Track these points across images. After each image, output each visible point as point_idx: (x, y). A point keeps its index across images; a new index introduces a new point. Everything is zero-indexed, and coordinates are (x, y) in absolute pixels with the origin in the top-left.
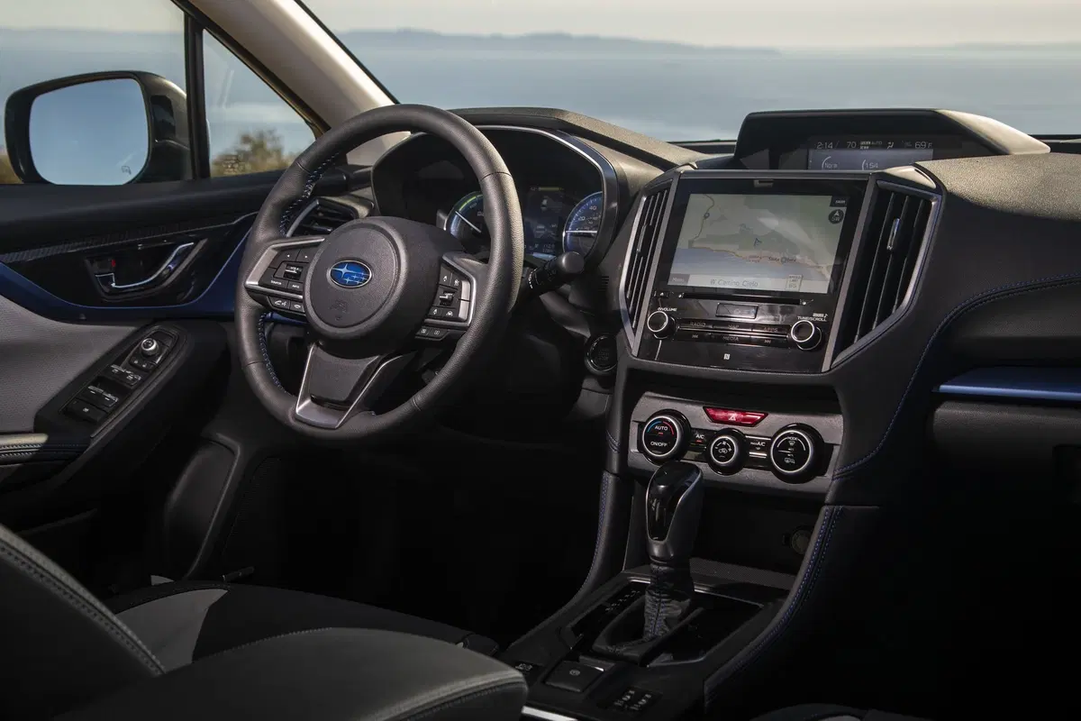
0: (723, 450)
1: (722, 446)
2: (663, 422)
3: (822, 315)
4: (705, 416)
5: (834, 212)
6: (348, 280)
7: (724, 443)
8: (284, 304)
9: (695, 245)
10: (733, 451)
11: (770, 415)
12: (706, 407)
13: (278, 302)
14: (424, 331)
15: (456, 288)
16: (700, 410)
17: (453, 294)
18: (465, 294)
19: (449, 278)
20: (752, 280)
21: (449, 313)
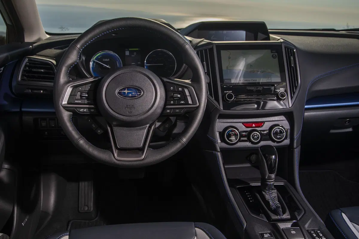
0: (256, 137)
1: (255, 136)
2: (232, 131)
3: (283, 89)
4: (244, 126)
5: (273, 55)
7: (255, 134)
8: (85, 110)
9: (229, 68)
11: (266, 123)
12: (243, 123)
13: (82, 110)
14: (168, 111)
15: (181, 91)
16: (241, 124)
17: (180, 94)
18: (187, 93)
19: (174, 88)
20: (254, 79)
21: (182, 102)
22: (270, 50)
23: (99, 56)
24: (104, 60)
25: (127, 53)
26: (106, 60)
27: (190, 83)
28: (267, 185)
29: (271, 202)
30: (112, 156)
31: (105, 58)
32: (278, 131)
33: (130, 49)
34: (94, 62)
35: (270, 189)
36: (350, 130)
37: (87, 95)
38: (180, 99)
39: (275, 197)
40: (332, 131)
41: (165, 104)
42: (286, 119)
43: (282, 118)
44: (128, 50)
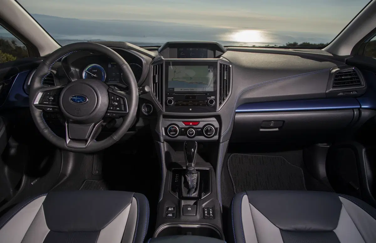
0: (191, 133)
1: (190, 132)
2: (173, 127)
3: (214, 97)
4: (184, 124)
5: (210, 70)
6: (79, 101)
8: (51, 109)
9: (174, 80)
10: (193, 132)
11: (201, 122)
12: (183, 122)
13: (48, 109)
14: (109, 114)
15: (118, 101)
16: (182, 122)
17: (117, 102)
18: (122, 102)
19: (114, 97)
20: (192, 89)
21: (118, 109)
22: (208, 66)
23: (90, 67)
24: (93, 71)
25: (110, 66)
26: (95, 71)
27: (125, 94)
28: (188, 170)
29: (190, 183)
30: (65, 143)
31: (94, 70)
32: (209, 129)
33: (111, 63)
34: (86, 72)
35: (191, 173)
36: (277, 129)
37: (53, 99)
38: (117, 106)
39: (195, 179)
40: (261, 130)
41: (108, 109)
42: (217, 120)
43: (214, 119)
44: (110, 64)
